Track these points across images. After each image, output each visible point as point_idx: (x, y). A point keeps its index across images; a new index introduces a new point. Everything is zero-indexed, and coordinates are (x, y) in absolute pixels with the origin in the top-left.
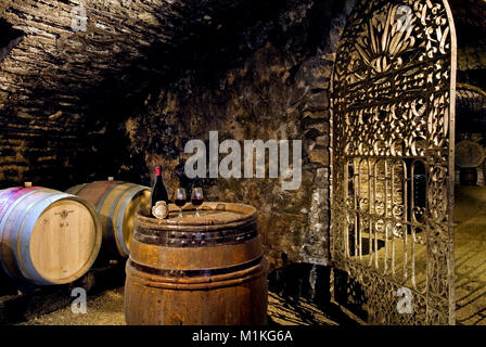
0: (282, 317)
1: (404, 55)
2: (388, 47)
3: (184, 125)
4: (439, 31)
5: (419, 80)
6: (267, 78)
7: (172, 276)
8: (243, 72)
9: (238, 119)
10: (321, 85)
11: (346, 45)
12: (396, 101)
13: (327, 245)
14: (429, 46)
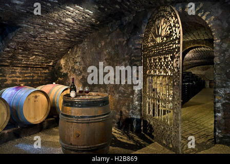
0: (121, 138)
1: (166, 37)
2: (161, 34)
3: (84, 62)
4: (177, 29)
5: (171, 47)
6: (117, 43)
7: (76, 118)
8: (108, 40)
9: (106, 60)
10: (138, 47)
11: (147, 31)
12: (164, 54)
13: (140, 110)
14: (174, 34)
